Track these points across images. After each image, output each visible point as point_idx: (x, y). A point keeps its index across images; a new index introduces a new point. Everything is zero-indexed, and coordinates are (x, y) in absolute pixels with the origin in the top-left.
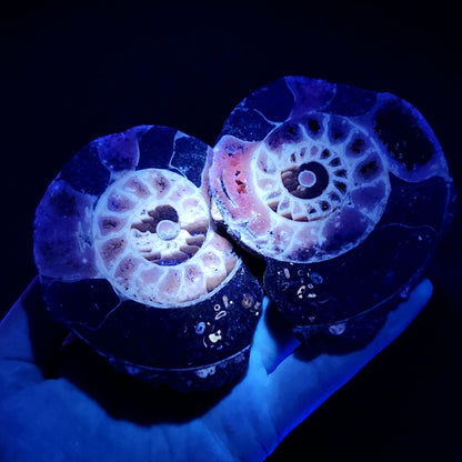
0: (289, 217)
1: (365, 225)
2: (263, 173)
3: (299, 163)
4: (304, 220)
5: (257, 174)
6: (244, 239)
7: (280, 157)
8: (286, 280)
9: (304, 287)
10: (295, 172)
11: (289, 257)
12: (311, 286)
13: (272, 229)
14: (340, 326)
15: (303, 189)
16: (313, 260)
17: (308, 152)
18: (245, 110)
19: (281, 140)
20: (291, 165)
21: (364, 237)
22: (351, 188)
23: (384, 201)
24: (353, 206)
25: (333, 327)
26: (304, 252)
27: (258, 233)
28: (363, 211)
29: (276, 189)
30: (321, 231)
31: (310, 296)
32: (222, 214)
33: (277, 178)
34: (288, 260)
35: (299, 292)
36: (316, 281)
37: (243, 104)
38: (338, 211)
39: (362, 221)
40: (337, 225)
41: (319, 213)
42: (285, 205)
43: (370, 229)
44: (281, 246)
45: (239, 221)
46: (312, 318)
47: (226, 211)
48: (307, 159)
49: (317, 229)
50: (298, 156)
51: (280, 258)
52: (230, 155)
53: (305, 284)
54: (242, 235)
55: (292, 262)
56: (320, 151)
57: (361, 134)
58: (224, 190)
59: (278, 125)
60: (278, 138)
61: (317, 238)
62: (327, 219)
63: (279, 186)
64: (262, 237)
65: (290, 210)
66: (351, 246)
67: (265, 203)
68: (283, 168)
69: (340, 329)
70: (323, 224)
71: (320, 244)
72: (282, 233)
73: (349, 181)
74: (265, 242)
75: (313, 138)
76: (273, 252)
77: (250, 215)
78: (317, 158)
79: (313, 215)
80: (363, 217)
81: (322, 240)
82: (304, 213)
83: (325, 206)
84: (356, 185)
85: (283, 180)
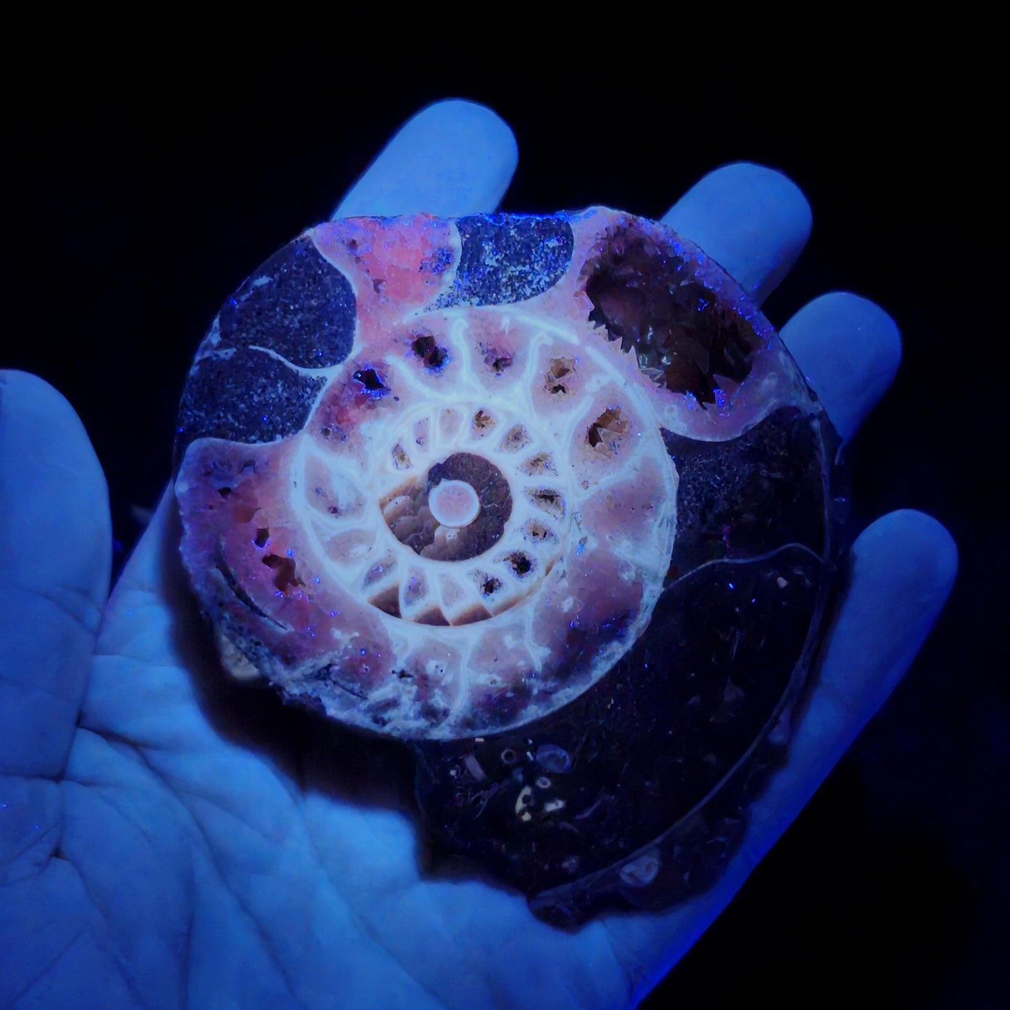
0: (435, 619)
1: (638, 585)
2: (329, 520)
3: (420, 467)
4: (477, 616)
5: (316, 527)
6: (334, 710)
7: (363, 465)
8: (478, 786)
9: (527, 791)
10: (417, 496)
11: (467, 723)
12: (544, 783)
13: (400, 665)
14: (645, 860)
15: (451, 535)
16: (532, 713)
17: (435, 430)
18: (227, 353)
19: (353, 413)
20: (400, 477)
21: (643, 619)
22: (574, 497)
23: (669, 508)
24: (592, 544)
25: (628, 869)
26: (502, 700)
27: (369, 684)
28: (623, 549)
29: (379, 554)
30: (529, 632)
31: (551, 807)
32: (255, 660)
33: (373, 521)
34: (467, 733)
35: (520, 805)
36: (552, 766)
37: (214, 338)
38: (560, 567)
39: (627, 576)
40: (567, 605)
41: (512, 584)
42: (417, 589)
43: (652, 593)
44: (439, 701)
45: (307, 666)
46: (570, 864)
47: (264, 650)
48: (439, 450)
49: (518, 629)
50: (411, 448)
51: (443, 733)
52: (225, 492)
53: (530, 781)
54: (326, 701)
55: (479, 736)
56: (467, 417)
57: (559, 343)
58: (241, 594)
59: (332, 374)
60: (342, 411)
61: (523, 654)
62: (536, 598)
63: (386, 542)
64: (378, 694)
65: (433, 598)
66: (618, 650)
67: (363, 598)
68: (382, 492)
69: (648, 868)
70: (528, 613)
71: (538, 667)
72: (430, 667)
73: (563, 478)
74: (392, 704)
75: (439, 388)
76: (422, 723)
77: (331, 644)
78: (463, 441)
79: (498, 598)
80: (626, 566)
81: (538, 655)
82: (472, 596)
83: (522, 565)
84: (585, 485)
85: (392, 523)
